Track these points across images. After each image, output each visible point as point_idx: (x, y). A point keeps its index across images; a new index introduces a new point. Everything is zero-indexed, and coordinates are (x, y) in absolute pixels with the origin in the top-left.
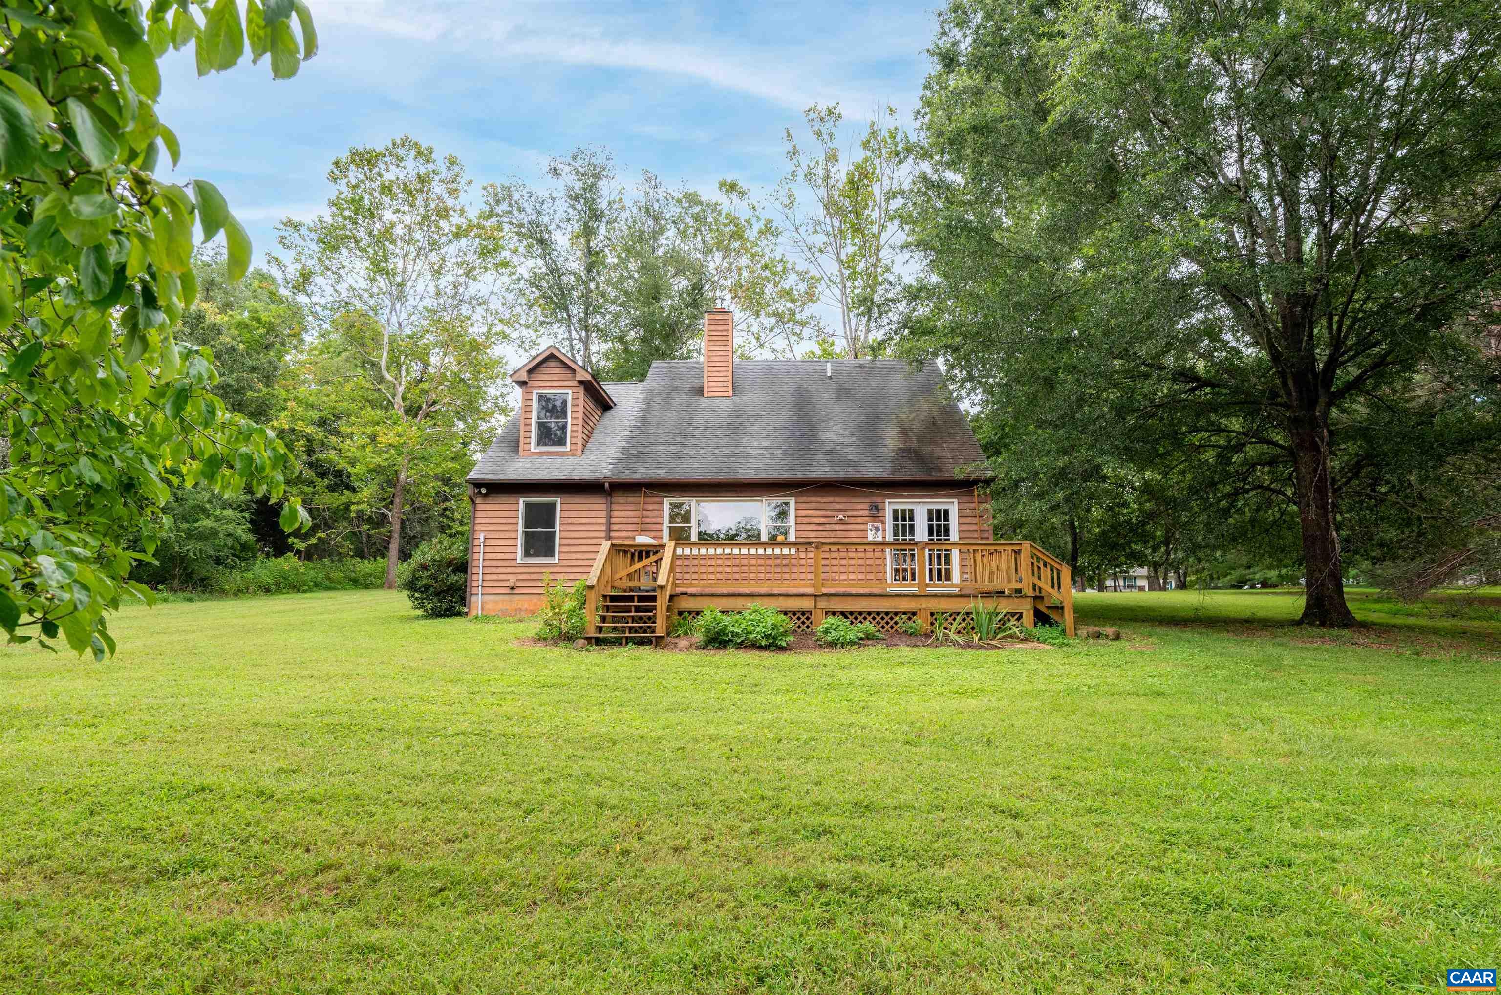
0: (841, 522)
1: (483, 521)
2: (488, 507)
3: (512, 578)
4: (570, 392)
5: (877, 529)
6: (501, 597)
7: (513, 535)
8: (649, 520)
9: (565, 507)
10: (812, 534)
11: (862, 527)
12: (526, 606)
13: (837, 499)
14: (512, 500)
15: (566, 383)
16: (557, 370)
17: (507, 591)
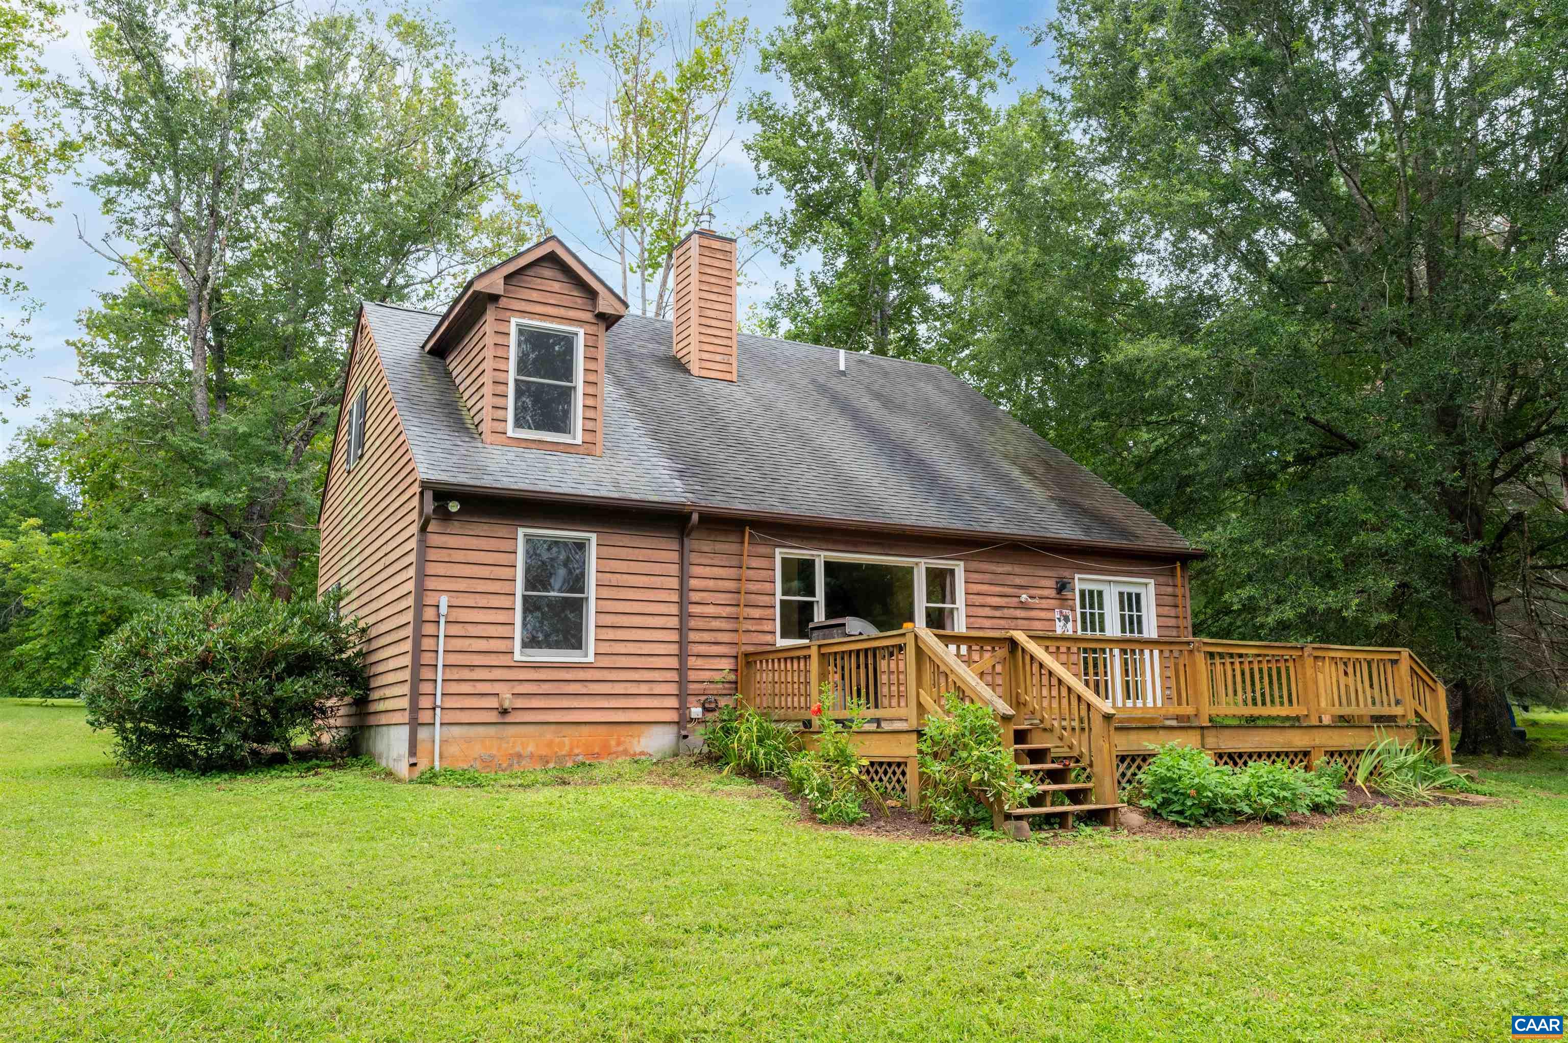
0: (1024, 606)
1: (440, 569)
2: (452, 541)
3: (506, 692)
4: (581, 332)
5: (1066, 619)
6: (481, 730)
7: (504, 602)
8: (752, 587)
9: (607, 551)
10: (987, 623)
11: (1048, 615)
12: (531, 748)
13: (1017, 569)
14: (502, 531)
15: (571, 314)
16: (556, 287)
17: (493, 717)
